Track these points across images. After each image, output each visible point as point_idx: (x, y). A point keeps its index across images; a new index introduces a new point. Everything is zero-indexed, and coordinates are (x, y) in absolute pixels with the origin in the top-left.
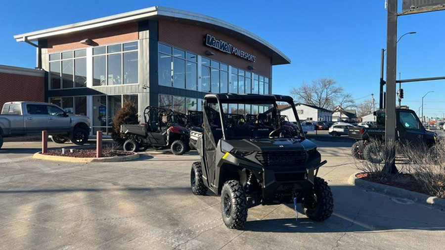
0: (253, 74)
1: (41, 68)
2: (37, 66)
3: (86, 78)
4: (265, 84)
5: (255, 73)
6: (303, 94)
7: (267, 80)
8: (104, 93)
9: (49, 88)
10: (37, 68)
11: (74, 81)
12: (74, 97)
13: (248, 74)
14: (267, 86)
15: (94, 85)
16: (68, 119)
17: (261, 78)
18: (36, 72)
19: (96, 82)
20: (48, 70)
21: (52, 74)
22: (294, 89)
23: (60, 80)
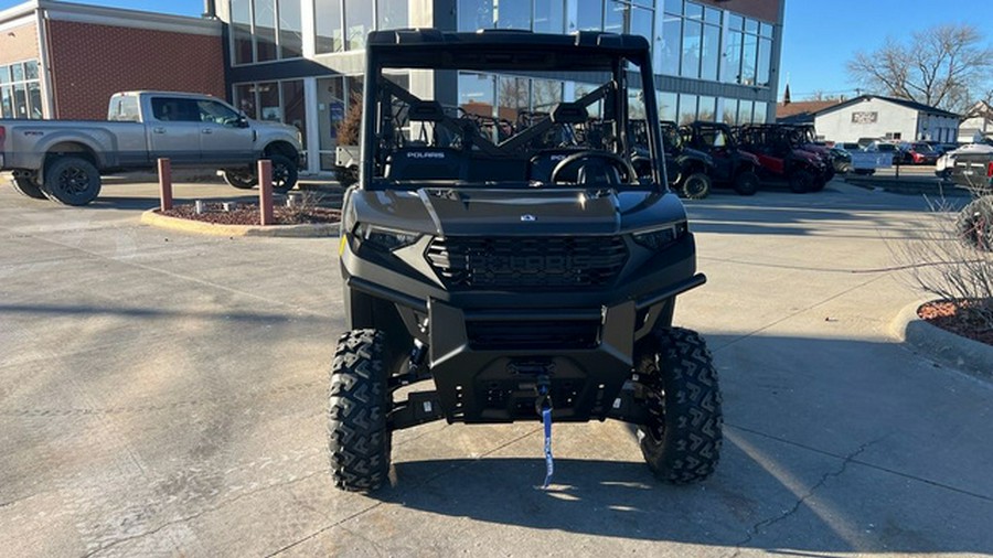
0: (726, 13)
1: (215, 15)
2: (206, 11)
3: (300, 34)
4: (761, 40)
5: (732, 11)
6: (884, 70)
7: (767, 30)
8: (337, 70)
9: (233, 63)
10: (207, 15)
11: (277, 43)
12: (279, 81)
13: (712, 14)
14: (766, 46)
15: (318, 51)
16: (247, 132)
17: (751, 24)
18: (203, 26)
19: (324, 44)
20: (227, 20)
21: (237, 28)
22: (860, 58)
23: (250, 42)
